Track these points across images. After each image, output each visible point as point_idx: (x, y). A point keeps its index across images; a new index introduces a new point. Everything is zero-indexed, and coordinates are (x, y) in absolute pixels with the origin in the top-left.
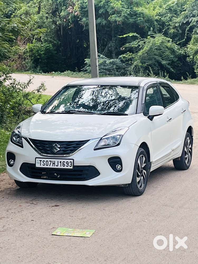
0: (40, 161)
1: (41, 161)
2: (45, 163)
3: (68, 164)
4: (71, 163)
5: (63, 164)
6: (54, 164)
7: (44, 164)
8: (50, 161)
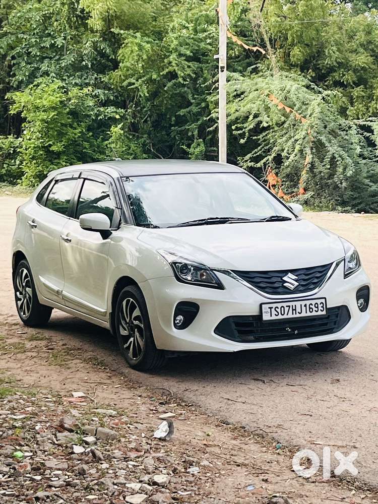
0: (269, 308)
1: (272, 308)
2: (279, 310)
3: (317, 307)
4: (322, 305)
5: (310, 308)
6: (294, 311)
7: (277, 314)
8: (287, 306)
